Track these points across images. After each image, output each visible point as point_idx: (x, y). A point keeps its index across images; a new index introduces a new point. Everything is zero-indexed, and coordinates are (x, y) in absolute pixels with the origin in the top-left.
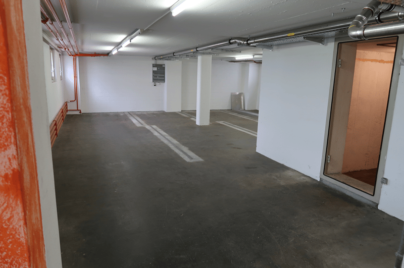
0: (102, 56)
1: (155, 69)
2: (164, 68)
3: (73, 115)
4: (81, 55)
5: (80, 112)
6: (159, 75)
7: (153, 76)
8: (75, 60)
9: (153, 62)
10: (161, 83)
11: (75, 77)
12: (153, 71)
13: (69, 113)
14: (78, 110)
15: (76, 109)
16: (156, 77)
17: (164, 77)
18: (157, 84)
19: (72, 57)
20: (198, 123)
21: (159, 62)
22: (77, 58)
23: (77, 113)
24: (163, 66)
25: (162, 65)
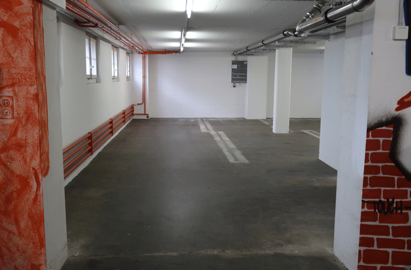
0: (174, 54)
1: (235, 67)
2: (246, 65)
3: (139, 120)
4: (151, 53)
5: (148, 117)
6: (240, 74)
7: (232, 75)
8: (144, 58)
9: (233, 58)
10: (242, 84)
11: (144, 77)
12: (233, 70)
13: (135, 117)
14: (145, 114)
15: (143, 113)
16: (236, 76)
17: (246, 76)
18: (237, 84)
19: (142, 55)
20: (274, 131)
21: (240, 58)
22: (147, 56)
23: (144, 117)
24: (245, 63)
25: (243, 62)
